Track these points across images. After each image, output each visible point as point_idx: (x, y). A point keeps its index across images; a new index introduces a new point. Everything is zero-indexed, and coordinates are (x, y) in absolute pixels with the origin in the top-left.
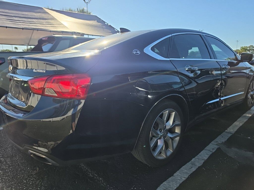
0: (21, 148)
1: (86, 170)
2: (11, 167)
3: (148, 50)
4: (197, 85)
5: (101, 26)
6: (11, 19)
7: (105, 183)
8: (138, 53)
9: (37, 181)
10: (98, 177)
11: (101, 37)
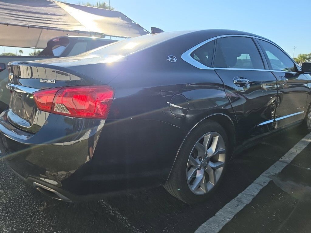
0: (25, 179)
1: (105, 206)
2: (12, 201)
3: (187, 57)
4: (246, 102)
5: (127, 24)
6: (14, 13)
7: (130, 223)
8: (174, 60)
9: (44, 219)
10: (121, 216)
11: (126, 39)
